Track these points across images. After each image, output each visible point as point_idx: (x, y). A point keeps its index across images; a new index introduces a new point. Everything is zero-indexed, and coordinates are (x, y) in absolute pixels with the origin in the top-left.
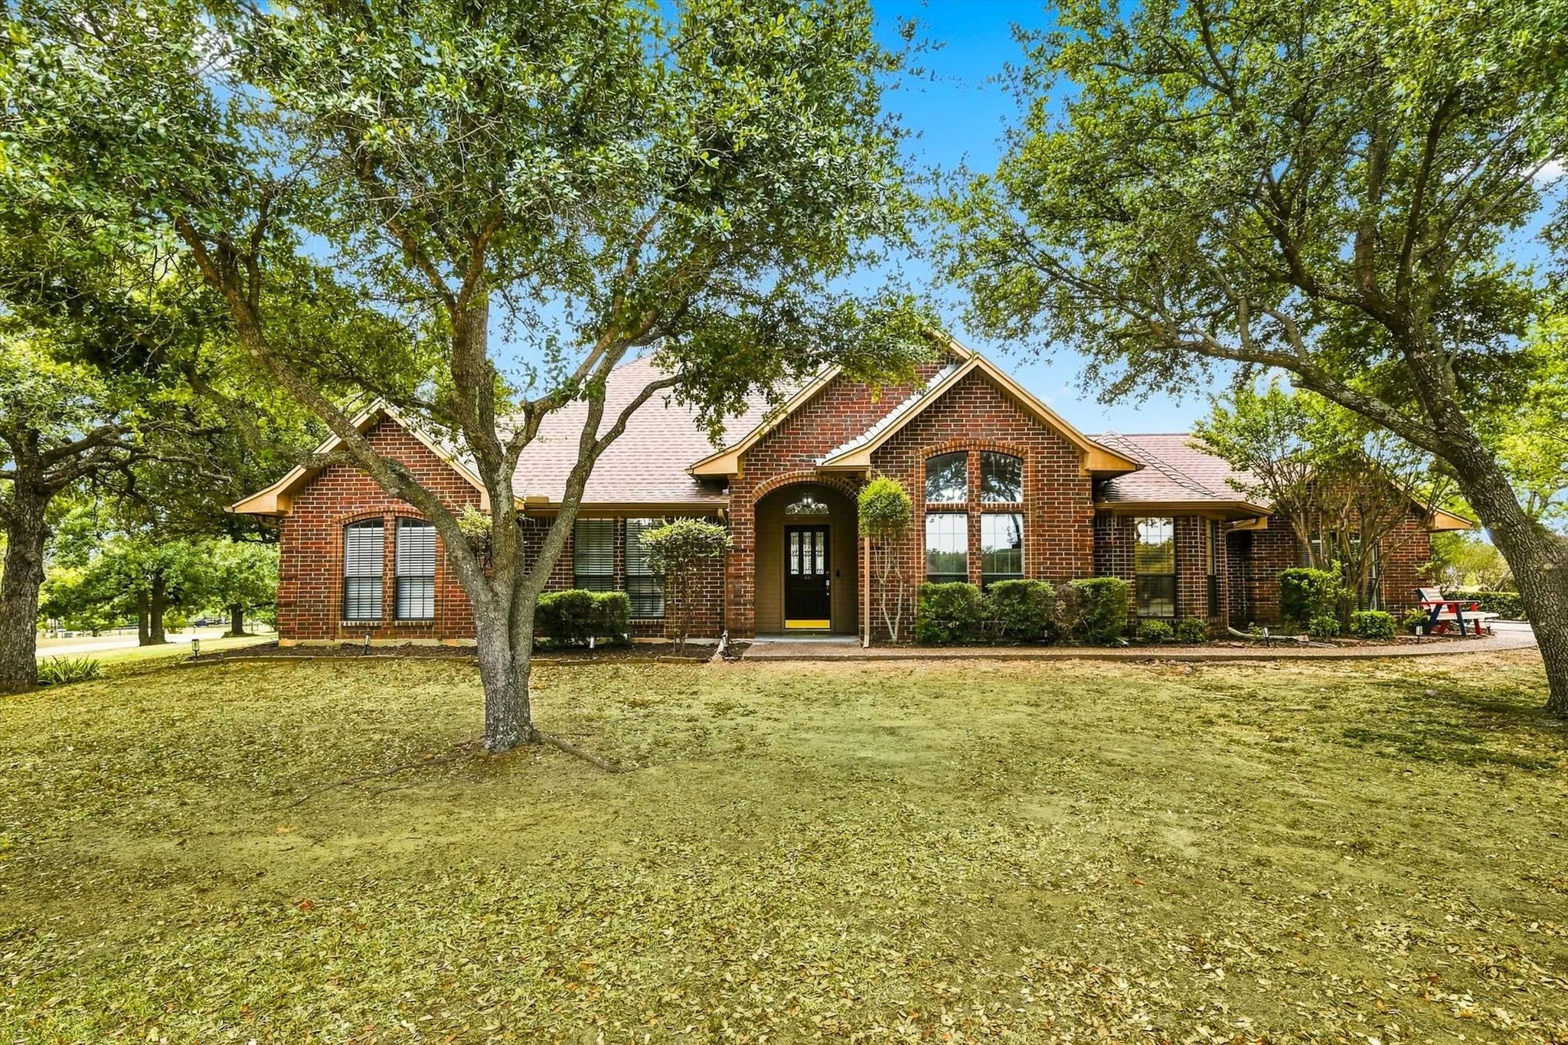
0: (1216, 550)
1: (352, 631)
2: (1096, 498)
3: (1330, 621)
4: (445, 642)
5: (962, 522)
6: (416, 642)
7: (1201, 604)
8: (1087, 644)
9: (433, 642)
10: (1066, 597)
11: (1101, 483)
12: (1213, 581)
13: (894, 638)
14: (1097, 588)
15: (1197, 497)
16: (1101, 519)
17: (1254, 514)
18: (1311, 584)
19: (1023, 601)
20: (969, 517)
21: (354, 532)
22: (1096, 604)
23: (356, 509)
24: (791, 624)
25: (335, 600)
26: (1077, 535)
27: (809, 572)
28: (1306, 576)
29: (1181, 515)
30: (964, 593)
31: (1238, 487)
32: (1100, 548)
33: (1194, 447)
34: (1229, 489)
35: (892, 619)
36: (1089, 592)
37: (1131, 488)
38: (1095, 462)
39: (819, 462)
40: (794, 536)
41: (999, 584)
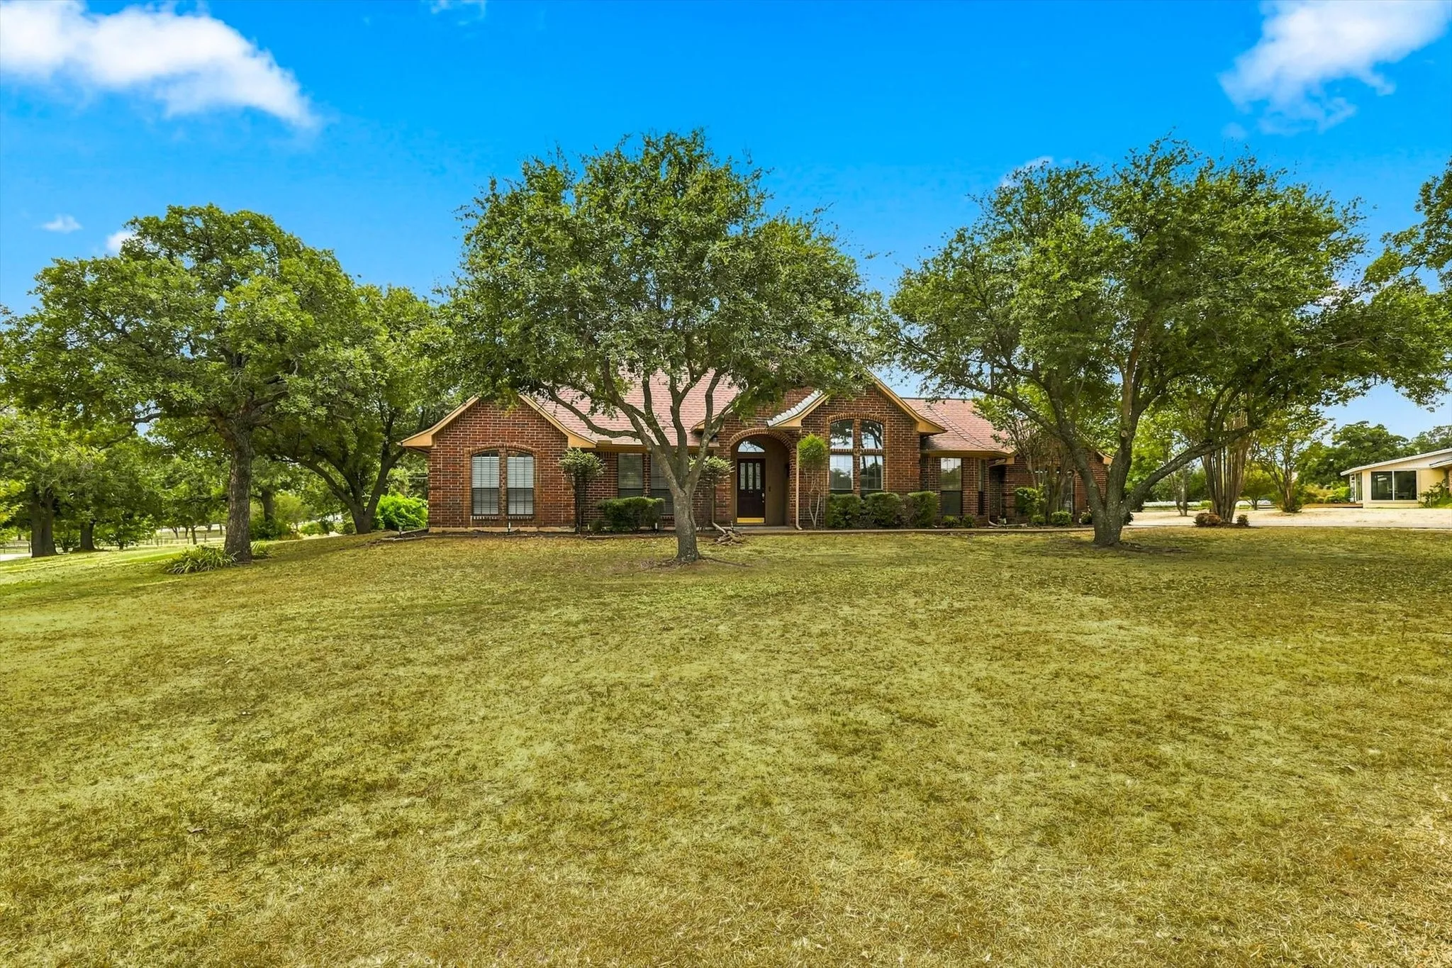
0: (984, 477)
1: (479, 523)
2: (921, 448)
3: (1042, 517)
4: (541, 529)
5: (850, 459)
6: (522, 529)
7: (975, 507)
8: (917, 527)
9: (534, 529)
10: (906, 502)
11: (924, 438)
12: (981, 494)
13: (815, 523)
14: (923, 497)
15: (974, 448)
16: (925, 458)
17: (1006, 457)
18: (1028, 496)
19: (884, 504)
20: (854, 457)
21: (477, 459)
22: (922, 506)
23: (480, 445)
24: (740, 520)
25: (467, 503)
26: (910, 468)
27: (751, 488)
28: (1026, 492)
29: (966, 457)
30: (855, 499)
31: (997, 439)
32: (923, 475)
33: (974, 413)
34: (993, 441)
35: (814, 513)
36: (919, 499)
37: (940, 441)
38: (922, 428)
39: (770, 423)
40: (743, 465)
41: (873, 495)
